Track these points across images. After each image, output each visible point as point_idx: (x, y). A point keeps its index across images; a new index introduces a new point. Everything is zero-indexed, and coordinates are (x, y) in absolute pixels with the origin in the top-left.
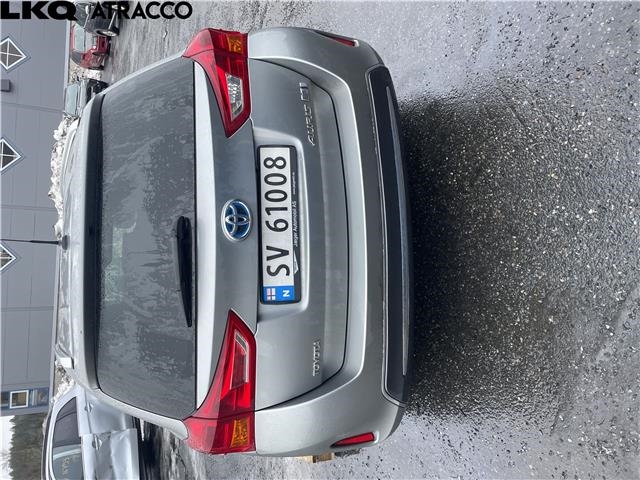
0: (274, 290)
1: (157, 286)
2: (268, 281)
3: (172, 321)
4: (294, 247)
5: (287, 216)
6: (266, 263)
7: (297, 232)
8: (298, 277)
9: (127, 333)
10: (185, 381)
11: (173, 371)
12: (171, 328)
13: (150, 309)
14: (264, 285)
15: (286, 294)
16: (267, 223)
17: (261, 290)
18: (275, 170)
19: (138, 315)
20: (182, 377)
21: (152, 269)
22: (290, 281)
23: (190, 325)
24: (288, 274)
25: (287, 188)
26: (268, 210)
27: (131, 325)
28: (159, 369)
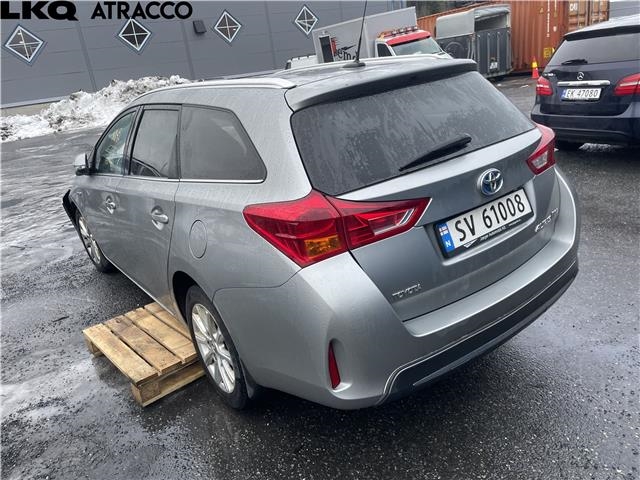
0: (446, 232)
1: (411, 135)
2: (451, 224)
3: (396, 155)
4: (479, 238)
5: (495, 226)
6: (461, 218)
7: (490, 237)
8: (462, 249)
9: (363, 122)
10: (356, 179)
11: (358, 167)
12: (390, 156)
13: (392, 135)
14: (448, 223)
15: (448, 244)
16: (485, 210)
17: (443, 222)
18: (516, 205)
19: (382, 126)
20: (357, 176)
21: (420, 129)
22: (457, 244)
23: (401, 170)
24: (461, 240)
25: (510, 219)
26: (492, 208)
27: (371, 123)
28: (352, 156)
